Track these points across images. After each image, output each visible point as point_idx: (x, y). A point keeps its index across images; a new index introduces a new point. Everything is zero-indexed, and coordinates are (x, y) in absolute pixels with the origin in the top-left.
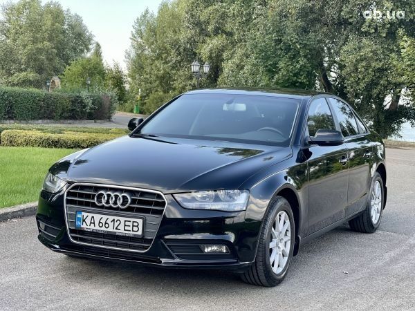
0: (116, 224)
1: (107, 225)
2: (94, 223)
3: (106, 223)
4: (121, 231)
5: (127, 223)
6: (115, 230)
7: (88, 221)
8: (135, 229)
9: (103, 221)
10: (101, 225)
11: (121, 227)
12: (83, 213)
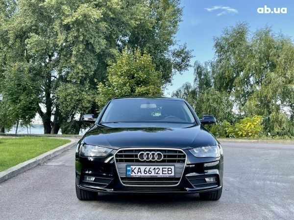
0: (157, 171)
1: (150, 172)
2: (140, 172)
3: (149, 171)
4: (161, 175)
5: (164, 170)
6: (156, 175)
7: (136, 171)
8: (170, 172)
9: (147, 170)
10: (146, 172)
11: (160, 172)
12: (131, 167)
